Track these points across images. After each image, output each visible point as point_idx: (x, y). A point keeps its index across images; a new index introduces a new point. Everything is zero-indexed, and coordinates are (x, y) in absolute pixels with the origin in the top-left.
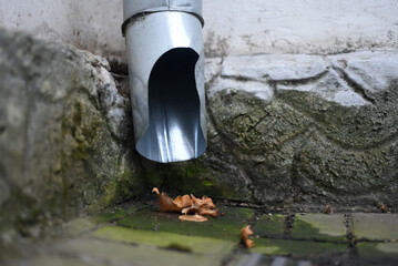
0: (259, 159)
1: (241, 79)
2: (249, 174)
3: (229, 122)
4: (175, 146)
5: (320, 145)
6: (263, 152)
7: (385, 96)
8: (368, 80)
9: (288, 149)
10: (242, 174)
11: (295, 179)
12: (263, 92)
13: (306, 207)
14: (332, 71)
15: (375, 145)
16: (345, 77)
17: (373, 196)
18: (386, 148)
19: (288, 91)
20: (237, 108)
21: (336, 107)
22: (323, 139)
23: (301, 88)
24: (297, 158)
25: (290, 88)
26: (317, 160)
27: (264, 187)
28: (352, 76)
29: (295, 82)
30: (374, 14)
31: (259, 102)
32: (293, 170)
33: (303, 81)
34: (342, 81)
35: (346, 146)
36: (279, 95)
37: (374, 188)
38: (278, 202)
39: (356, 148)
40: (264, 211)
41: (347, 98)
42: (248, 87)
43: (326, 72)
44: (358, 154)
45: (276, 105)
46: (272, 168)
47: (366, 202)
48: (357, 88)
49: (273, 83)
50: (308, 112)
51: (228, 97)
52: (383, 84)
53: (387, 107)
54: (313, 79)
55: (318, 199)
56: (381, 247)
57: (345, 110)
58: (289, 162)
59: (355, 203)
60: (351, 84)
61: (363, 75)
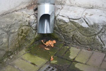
0: (66, 34)
2: (64, 37)
3: (60, 25)
5: (78, 34)
6: (66, 33)
7: (92, 26)
8: (89, 22)
9: (72, 33)
10: (62, 36)
11: (73, 40)
12: (67, 20)
13: (74, 46)
14: (82, 18)
15: (89, 36)
17: (88, 46)
18: (91, 37)
20: (61, 23)
21: (82, 27)
22: (79, 32)
23: (75, 21)
24: (73, 35)
26: (77, 37)
27: (66, 40)
28: (86, 20)
29: (74, 19)
31: (66, 23)
32: (72, 37)
33: (76, 19)
34: (84, 21)
35: (84, 35)
36: (71, 21)
38: (69, 44)
39: (85, 36)
40: (65, 45)
41: (84, 25)
42: (64, 19)
43: (80, 18)
45: (70, 24)
46: (68, 36)
47: (86, 47)
48: (87, 23)
49: (69, 19)
50: (76, 26)
51: (60, 20)
52: (92, 23)
53: (93, 29)
54: (78, 19)
55: (77, 45)
57: (84, 28)
58: (71, 36)
59: (84, 47)
60: (86, 22)
61: (88, 20)
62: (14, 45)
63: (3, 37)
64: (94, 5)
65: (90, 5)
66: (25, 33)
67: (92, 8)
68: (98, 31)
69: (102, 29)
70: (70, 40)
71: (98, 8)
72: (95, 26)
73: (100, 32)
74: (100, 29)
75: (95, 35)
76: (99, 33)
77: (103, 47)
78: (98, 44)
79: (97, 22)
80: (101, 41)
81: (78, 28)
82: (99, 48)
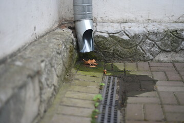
0: (105, 51)
1: (101, 32)
2: (103, 54)
3: (99, 42)
4: (87, 48)
5: (119, 48)
6: (106, 49)
7: (133, 37)
8: (130, 34)
9: (112, 48)
10: (101, 54)
11: (113, 55)
12: (106, 35)
13: (116, 61)
14: (122, 31)
15: (131, 48)
16: (125, 32)
17: (130, 59)
18: (133, 49)
19: (112, 36)
20: (100, 39)
21: (123, 40)
22: (119, 46)
23: (115, 35)
24: (114, 50)
25: (112, 35)
26: (118, 51)
27: (106, 57)
29: (114, 33)
30: (132, 13)
31: (106, 38)
32: (113, 53)
33: (116, 33)
34: (124, 34)
35: (125, 48)
36: (110, 36)
37: (130, 57)
38: (109, 60)
39: (127, 48)
40: (106, 62)
41: (125, 37)
42: (103, 34)
43: (120, 32)
44: (127, 50)
45: (109, 39)
46: (108, 52)
47: (128, 60)
48: (128, 35)
49: (109, 33)
50: (116, 40)
51: (98, 37)
52: (133, 35)
53: (134, 40)
54: (118, 33)
55: (118, 59)
56: (130, 73)
57: (125, 40)
58: (112, 51)
59: (126, 60)
60: (126, 34)
61: (129, 32)
64: (128, 19)
65: (124, 20)
67: (126, 22)
68: (139, 41)
69: (142, 39)
70: (110, 56)
72: (136, 36)
73: (141, 41)
74: (141, 39)
75: (137, 45)
76: (140, 43)
77: (145, 56)
78: (140, 54)
79: (137, 33)
80: (143, 50)
81: (119, 41)
82: (142, 59)
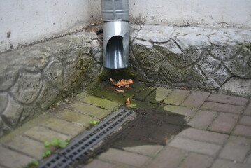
0: (148, 68)
1: (143, 40)
2: (145, 73)
3: (139, 55)
6: (149, 66)
7: (188, 51)
8: (183, 45)
9: (157, 65)
10: (143, 72)
11: (159, 76)
12: (148, 45)
13: (162, 85)
14: (171, 40)
15: (184, 67)
17: (183, 84)
18: (187, 69)
19: (157, 46)
20: (141, 51)
21: (172, 53)
22: (168, 63)
23: (162, 45)
24: (160, 69)
26: (166, 70)
27: (149, 77)
28: (178, 43)
29: (160, 43)
30: (197, 12)
31: (148, 49)
32: (159, 72)
33: (162, 43)
34: (175, 44)
35: (176, 67)
36: (154, 47)
37: (184, 82)
38: (154, 83)
39: (178, 68)
40: (148, 86)
41: (176, 50)
42: (145, 44)
43: (169, 41)
44: (179, 70)
45: (153, 50)
46: (152, 71)
47: (181, 86)
48: (180, 47)
49: (153, 43)
50: (163, 54)
51: (139, 47)
52: (187, 47)
53: (188, 55)
54: (166, 42)
55: (166, 83)
57: (175, 55)
58: (157, 70)
59: (177, 86)
60: (178, 45)
61: (181, 43)
62: (70, 81)
63: (57, 68)
64: (190, 21)
65: (184, 22)
66: (85, 67)
68: (197, 58)
69: (202, 55)
70: (155, 77)
71: (195, 24)
72: (192, 50)
73: (200, 58)
74: (199, 55)
75: (193, 64)
76: (197, 61)
77: (206, 82)
78: (198, 78)
79: (193, 44)
80: (203, 73)
81: (167, 56)
82: (201, 84)
